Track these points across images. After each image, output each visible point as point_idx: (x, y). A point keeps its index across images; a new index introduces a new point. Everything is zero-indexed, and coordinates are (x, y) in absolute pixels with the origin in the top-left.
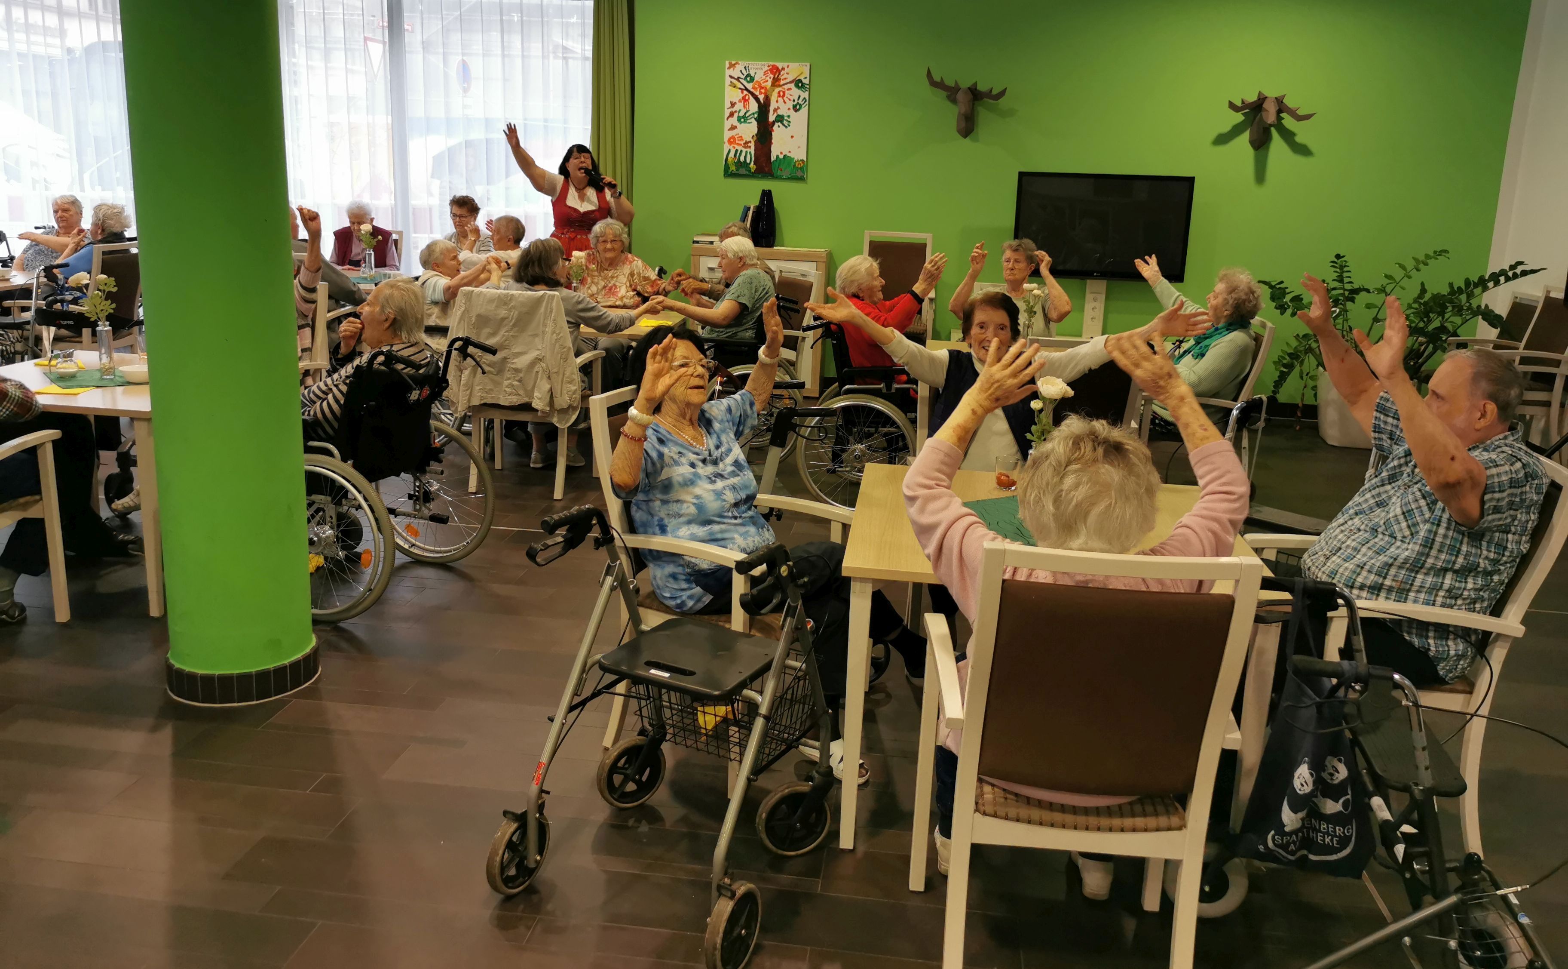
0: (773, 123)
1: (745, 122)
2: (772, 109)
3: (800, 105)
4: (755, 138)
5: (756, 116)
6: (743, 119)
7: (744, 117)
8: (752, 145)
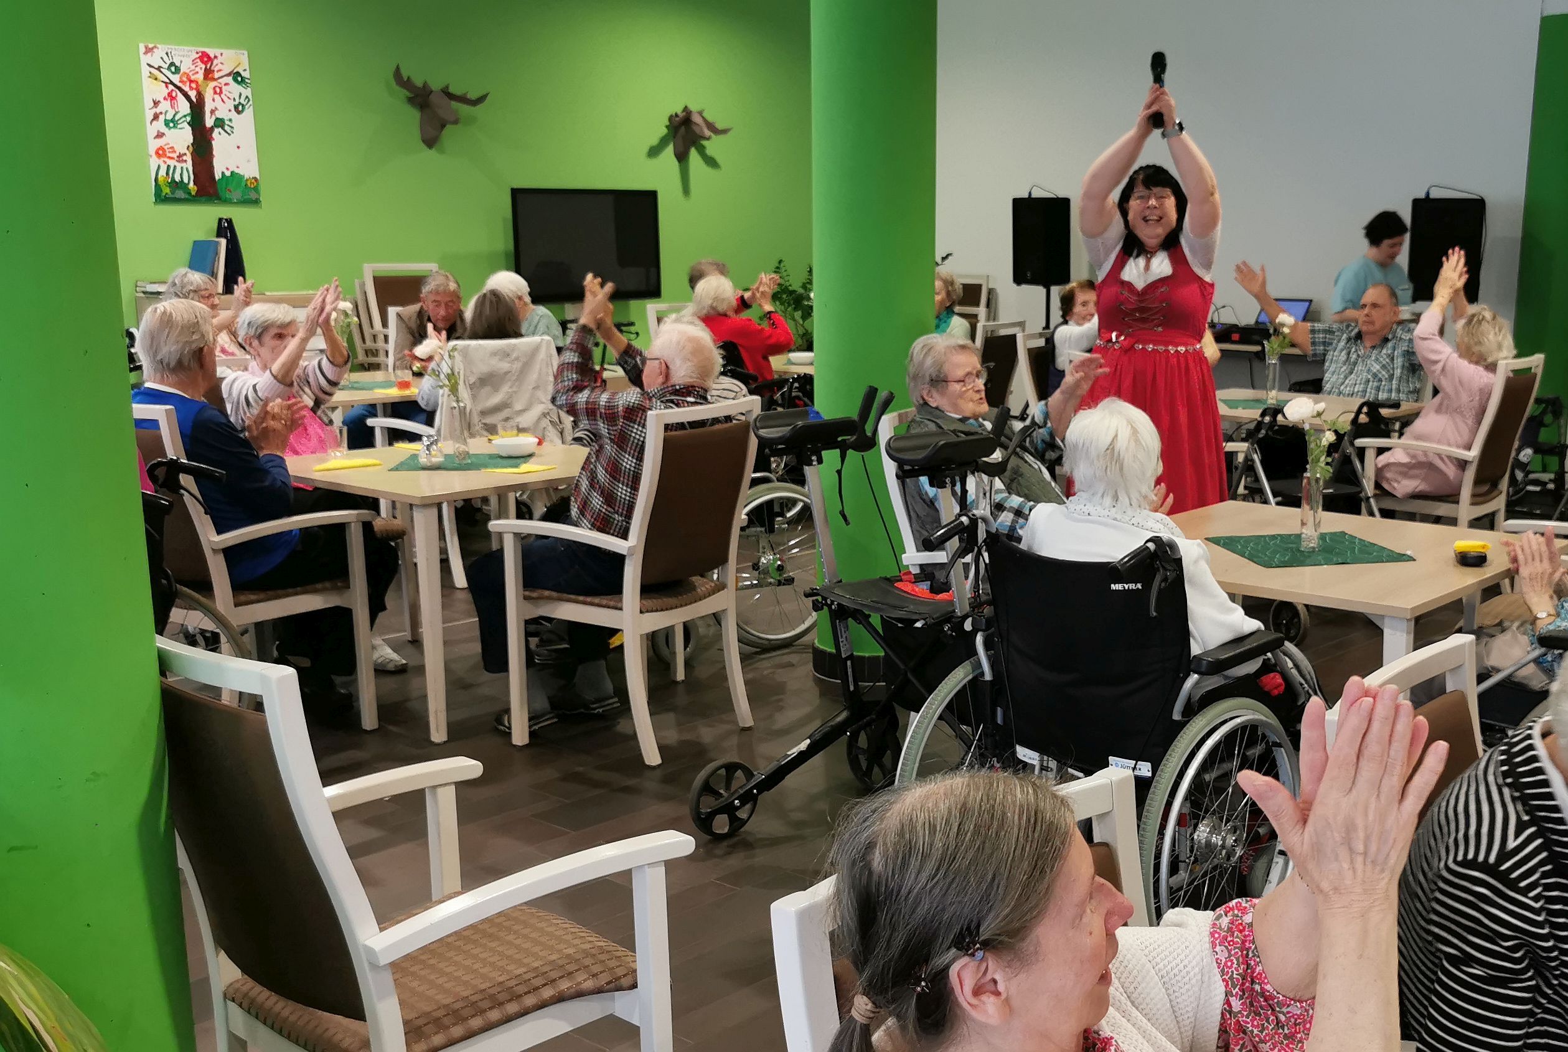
0: (212, 129)
1: (175, 127)
2: (207, 109)
3: (243, 105)
4: (191, 149)
5: (189, 119)
6: (172, 123)
7: (172, 120)
8: (188, 158)
